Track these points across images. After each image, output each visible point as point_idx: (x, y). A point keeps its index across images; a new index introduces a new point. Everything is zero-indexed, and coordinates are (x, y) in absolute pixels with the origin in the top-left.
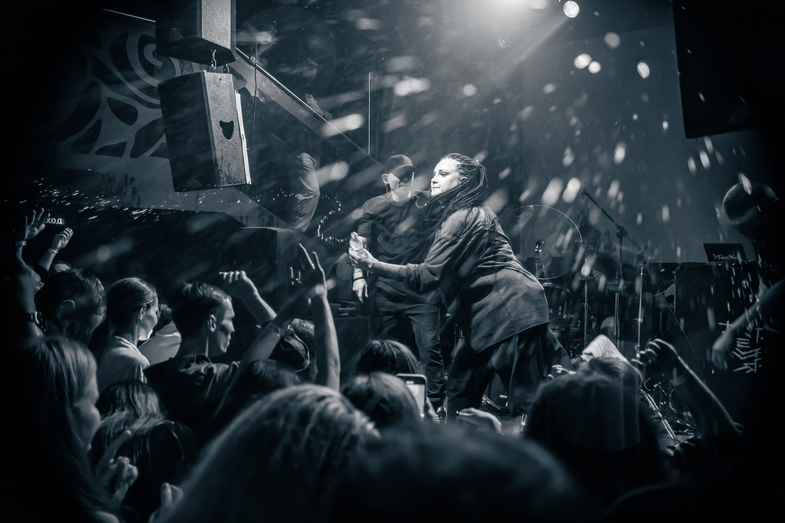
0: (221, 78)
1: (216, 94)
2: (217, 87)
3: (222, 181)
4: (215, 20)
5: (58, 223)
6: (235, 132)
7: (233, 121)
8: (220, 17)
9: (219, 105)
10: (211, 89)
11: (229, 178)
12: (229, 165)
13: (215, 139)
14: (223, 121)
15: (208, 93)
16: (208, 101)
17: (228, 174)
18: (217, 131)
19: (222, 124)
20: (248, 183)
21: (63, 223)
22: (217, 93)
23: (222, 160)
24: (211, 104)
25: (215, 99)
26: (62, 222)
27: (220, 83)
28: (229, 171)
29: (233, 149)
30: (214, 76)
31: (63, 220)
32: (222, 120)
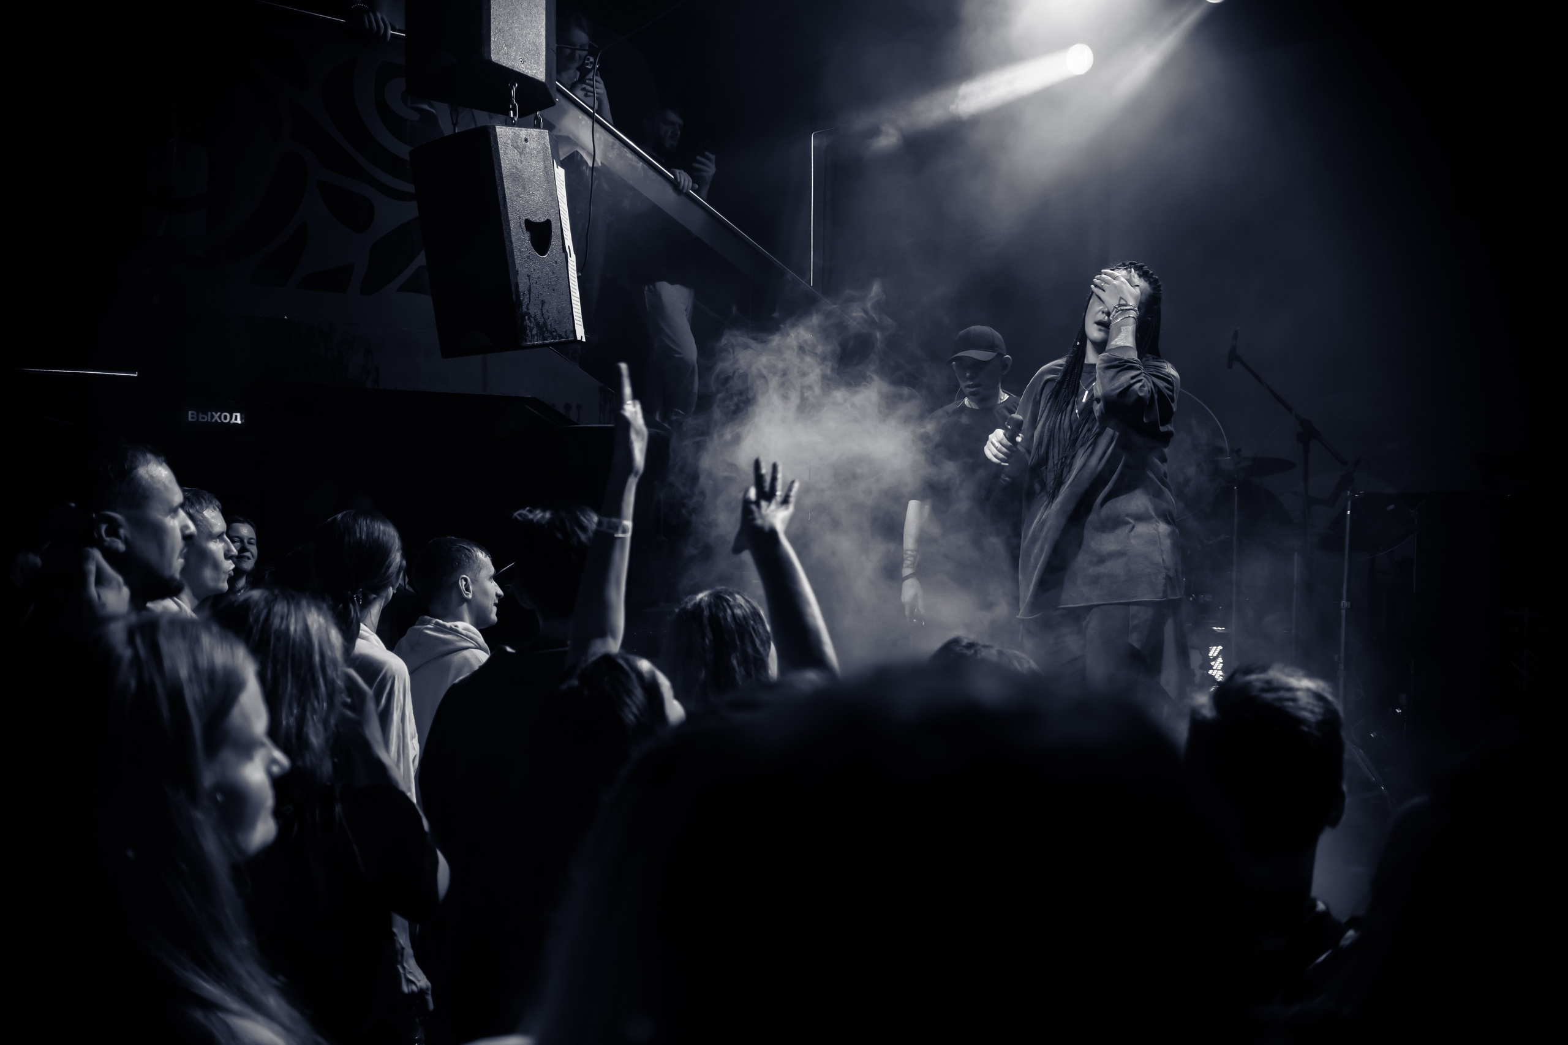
0: (528, 137)
1: (517, 169)
2: (521, 154)
3: (530, 334)
4: (516, 25)
5: (233, 421)
6: (555, 242)
7: (550, 219)
8: (524, 19)
9: (524, 188)
10: (508, 158)
11: (542, 328)
12: (543, 302)
13: (516, 254)
14: (531, 219)
15: (502, 165)
16: (503, 182)
17: (541, 321)
18: (520, 240)
19: (529, 224)
20: (579, 338)
21: (243, 421)
22: (519, 166)
23: (530, 294)
24: (510, 188)
25: (516, 178)
26: (241, 419)
27: (525, 147)
28: (543, 315)
29: (551, 274)
30: (515, 133)
31: (243, 416)
32: (528, 217)
